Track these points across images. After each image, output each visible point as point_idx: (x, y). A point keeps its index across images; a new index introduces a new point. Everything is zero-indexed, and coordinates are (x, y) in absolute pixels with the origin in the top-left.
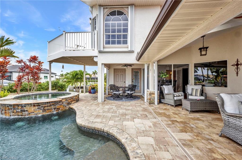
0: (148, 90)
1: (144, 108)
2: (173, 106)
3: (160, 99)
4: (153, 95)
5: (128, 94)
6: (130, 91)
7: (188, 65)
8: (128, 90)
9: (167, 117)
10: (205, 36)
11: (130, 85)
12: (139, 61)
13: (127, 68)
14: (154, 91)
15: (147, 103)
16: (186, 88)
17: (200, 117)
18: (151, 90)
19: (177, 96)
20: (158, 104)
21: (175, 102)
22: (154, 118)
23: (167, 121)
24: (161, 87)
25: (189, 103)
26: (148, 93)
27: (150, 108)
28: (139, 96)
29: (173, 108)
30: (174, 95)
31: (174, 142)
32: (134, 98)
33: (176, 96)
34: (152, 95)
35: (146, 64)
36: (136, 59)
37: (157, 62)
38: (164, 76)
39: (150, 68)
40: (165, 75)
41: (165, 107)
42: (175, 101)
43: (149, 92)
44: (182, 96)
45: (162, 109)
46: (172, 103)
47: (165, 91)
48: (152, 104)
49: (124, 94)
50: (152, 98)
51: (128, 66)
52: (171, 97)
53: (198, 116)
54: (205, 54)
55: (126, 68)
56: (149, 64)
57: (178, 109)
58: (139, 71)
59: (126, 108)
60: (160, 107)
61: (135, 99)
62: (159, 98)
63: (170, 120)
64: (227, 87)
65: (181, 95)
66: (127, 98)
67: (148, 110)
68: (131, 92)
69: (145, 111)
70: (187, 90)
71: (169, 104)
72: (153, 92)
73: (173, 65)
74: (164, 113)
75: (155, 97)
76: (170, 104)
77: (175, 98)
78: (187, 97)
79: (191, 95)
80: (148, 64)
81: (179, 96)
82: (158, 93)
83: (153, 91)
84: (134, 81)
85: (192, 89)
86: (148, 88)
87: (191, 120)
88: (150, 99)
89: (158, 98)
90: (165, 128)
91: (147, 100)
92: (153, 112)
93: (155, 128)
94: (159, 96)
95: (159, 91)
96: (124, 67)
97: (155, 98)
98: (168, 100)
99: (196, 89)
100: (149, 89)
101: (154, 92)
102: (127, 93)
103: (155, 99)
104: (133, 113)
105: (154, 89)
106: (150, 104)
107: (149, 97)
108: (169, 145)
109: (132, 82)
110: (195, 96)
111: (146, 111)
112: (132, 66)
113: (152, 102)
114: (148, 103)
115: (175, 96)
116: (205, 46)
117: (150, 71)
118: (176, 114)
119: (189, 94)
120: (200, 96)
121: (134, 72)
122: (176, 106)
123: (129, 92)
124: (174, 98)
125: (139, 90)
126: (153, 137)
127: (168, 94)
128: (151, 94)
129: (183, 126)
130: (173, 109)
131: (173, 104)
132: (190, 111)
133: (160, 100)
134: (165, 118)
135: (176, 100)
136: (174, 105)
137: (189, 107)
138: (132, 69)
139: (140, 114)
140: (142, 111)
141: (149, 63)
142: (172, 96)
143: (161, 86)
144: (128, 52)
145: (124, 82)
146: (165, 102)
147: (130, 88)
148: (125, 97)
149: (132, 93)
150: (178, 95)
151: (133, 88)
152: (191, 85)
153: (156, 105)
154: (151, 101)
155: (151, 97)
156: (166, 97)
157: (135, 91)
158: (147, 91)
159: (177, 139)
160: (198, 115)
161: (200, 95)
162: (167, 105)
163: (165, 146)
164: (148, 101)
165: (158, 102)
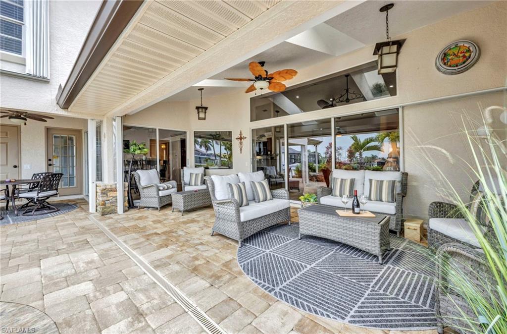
0: (98, 183)
1: (83, 228)
2: (157, 209)
3: (130, 200)
4: (111, 194)
5: (31, 199)
6: (36, 192)
7: (185, 133)
8: (31, 190)
9: (140, 232)
10: (203, 89)
11: (38, 174)
12: (70, 109)
13: (25, 124)
14: (116, 184)
15: (97, 214)
16: (182, 172)
17: (196, 218)
18: (107, 181)
19: (164, 189)
20: (125, 211)
21: (161, 201)
22: (105, 243)
23: (137, 238)
24: (132, 173)
25: (182, 198)
26: (98, 191)
27: (102, 224)
28: (74, 201)
29: (157, 213)
30: (158, 187)
31: (139, 270)
32: (54, 209)
33: (161, 188)
34: (109, 194)
35: (93, 120)
36: (57, 104)
37: (120, 118)
38: (138, 152)
39: (104, 130)
40: (140, 149)
41: (140, 215)
42: (161, 199)
43: (101, 188)
44: (173, 187)
45: (133, 218)
46: (155, 203)
47: (141, 182)
48: (111, 214)
49: (10, 204)
50: (109, 200)
51: (30, 117)
52: (153, 191)
53: (194, 217)
54: (204, 117)
55: (23, 125)
56: (101, 122)
57: (166, 212)
58: (74, 137)
59: (13, 241)
60: (129, 216)
61: (59, 210)
62: (127, 198)
63: (143, 236)
64: (232, 168)
65: (171, 186)
66: (26, 212)
67: (94, 229)
68: (42, 194)
69: (86, 234)
70: (183, 177)
71: (149, 207)
72: (111, 185)
73: (159, 130)
74: (134, 225)
75: (117, 197)
76: (152, 206)
77: (160, 192)
78: (183, 189)
79: (189, 185)
80: (97, 120)
81: (168, 188)
82: (124, 187)
83: (112, 183)
84: (57, 162)
85: (191, 174)
86: (99, 177)
87: (182, 225)
88: (104, 204)
89: (124, 197)
90: (128, 253)
91: (97, 206)
92: (109, 231)
93: (102, 261)
94: (127, 195)
95: (127, 184)
96: (12, 120)
97: (117, 199)
98: (148, 200)
99: (196, 174)
100: (101, 180)
101: (114, 187)
102: (27, 198)
103: (117, 202)
104: (40, 247)
105: (115, 180)
106: (103, 215)
107: (101, 199)
108: (128, 279)
109: (50, 165)
110: (195, 185)
111: (87, 231)
112: (46, 121)
113: (110, 209)
114: (99, 214)
115: (159, 190)
116: (203, 106)
117: (105, 137)
118: (160, 222)
119: (185, 184)
120: (201, 185)
121: (55, 137)
122: (163, 207)
123: (34, 195)
124: (158, 194)
125: (75, 186)
126: (91, 280)
127: (148, 187)
128: (105, 192)
129: (165, 238)
130: (156, 215)
131: (157, 206)
132: (184, 211)
133: (131, 203)
134: (134, 234)
135: (162, 197)
136: (159, 207)
137: (182, 204)
138: (48, 130)
139: (65, 243)
140: (76, 236)
141: (100, 119)
142: (154, 189)
143: (131, 171)
144: (24, 77)
145: (15, 167)
146: (142, 205)
147: (38, 183)
148: (16, 212)
149: (48, 197)
150: (166, 187)
151: (50, 181)
152: (191, 167)
153: (119, 215)
154: (106, 208)
155: (106, 198)
156: (143, 193)
157: (57, 190)
158: (96, 186)
159: (146, 262)
160: (193, 215)
161: (201, 183)
162: (145, 209)
163: (118, 283)
164: (98, 208)
165: (124, 206)
